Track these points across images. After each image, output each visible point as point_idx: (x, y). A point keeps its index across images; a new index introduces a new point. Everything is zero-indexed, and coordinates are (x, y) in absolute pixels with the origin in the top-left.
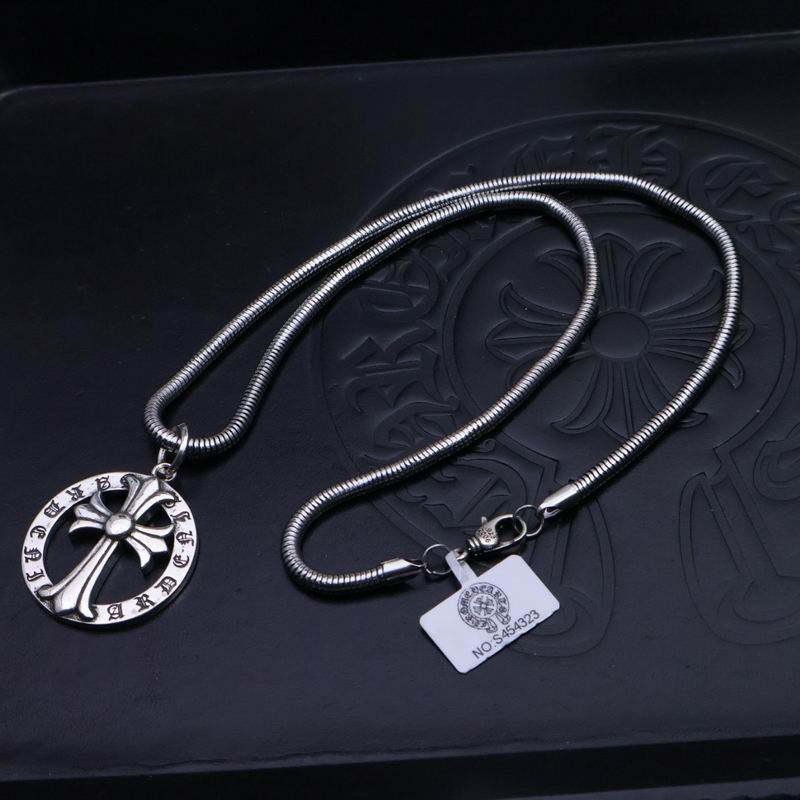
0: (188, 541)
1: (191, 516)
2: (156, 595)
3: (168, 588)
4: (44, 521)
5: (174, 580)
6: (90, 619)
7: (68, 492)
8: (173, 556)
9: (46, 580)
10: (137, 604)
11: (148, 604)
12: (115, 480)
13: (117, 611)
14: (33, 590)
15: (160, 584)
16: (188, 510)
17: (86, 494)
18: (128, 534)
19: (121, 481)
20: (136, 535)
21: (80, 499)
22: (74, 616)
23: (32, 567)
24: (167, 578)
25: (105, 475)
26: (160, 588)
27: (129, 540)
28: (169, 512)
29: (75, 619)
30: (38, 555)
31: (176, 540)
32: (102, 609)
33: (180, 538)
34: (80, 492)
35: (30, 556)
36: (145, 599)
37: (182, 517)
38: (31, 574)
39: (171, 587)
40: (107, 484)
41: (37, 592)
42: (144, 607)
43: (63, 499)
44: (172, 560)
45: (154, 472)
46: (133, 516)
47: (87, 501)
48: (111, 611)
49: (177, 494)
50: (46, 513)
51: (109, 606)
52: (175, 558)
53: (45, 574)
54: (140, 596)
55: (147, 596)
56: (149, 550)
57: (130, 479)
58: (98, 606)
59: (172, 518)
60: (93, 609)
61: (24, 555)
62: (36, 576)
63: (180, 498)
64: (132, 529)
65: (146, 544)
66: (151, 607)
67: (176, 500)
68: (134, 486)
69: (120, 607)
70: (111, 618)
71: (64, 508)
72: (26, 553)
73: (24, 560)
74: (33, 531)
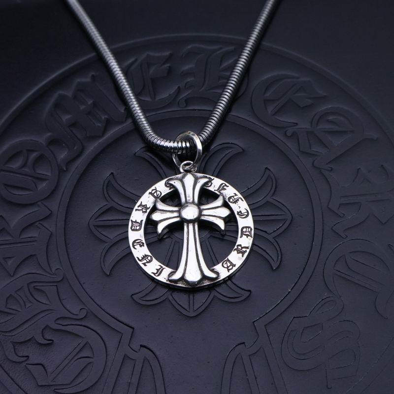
0: (238, 200)
1: (227, 184)
3: (247, 233)
4: (135, 235)
5: (249, 227)
6: (217, 278)
7: (136, 210)
8: (236, 213)
9: (167, 271)
10: (238, 253)
11: (244, 250)
12: (161, 187)
13: (229, 264)
14: (165, 281)
15: (242, 233)
16: (222, 182)
17: (150, 205)
18: (200, 214)
19: (166, 186)
20: (204, 212)
21: (148, 211)
22: (205, 282)
23: (152, 267)
24: (243, 228)
25: (153, 188)
26: (244, 237)
27: (203, 218)
28: (211, 189)
30: (149, 258)
31: (230, 203)
32: (218, 268)
33: (231, 200)
34: (145, 207)
35: (145, 261)
36: (240, 247)
37: (222, 188)
38: (155, 272)
39: (250, 232)
40: (158, 193)
41: (169, 280)
42: (243, 253)
43: (138, 216)
44: (237, 217)
45: (182, 170)
46: (193, 202)
47: (154, 209)
48: (225, 266)
49: (208, 176)
50: (133, 230)
51: (221, 264)
52: (238, 214)
53: (164, 267)
54: (236, 247)
55: (240, 245)
56: (220, 217)
57: (172, 182)
58: (215, 267)
59: (216, 192)
60: (213, 271)
61: (140, 263)
62: (159, 272)
63: (212, 178)
64: (201, 211)
65: (216, 214)
66: (248, 250)
67: (211, 180)
68: (178, 184)
69: (228, 260)
70: (228, 270)
71: (142, 221)
72: (140, 260)
73: (142, 266)
74: (134, 246)
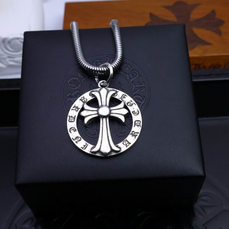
1: (127, 95)
2: (137, 129)
3: (138, 124)
4: (71, 125)
5: (139, 121)
6: (119, 151)
7: (72, 110)
8: (131, 112)
9: (90, 146)
10: (132, 136)
11: (136, 134)
12: (87, 96)
13: (127, 143)
14: (89, 152)
15: (135, 124)
16: (124, 93)
17: (80, 107)
18: (110, 113)
19: (90, 95)
20: (113, 112)
21: (79, 110)
22: (112, 153)
23: (81, 144)
24: (136, 121)
25: (82, 96)
26: (136, 126)
27: (111, 115)
28: (117, 97)
29: (113, 154)
30: (79, 139)
31: (128, 106)
32: (120, 145)
33: (129, 104)
34: (77, 108)
36: (133, 133)
38: (83, 147)
39: (140, 124)
40: (85, 99)
41: (91, 152)
42: (135, 136)
43: (73, 113)
44: (132, 114)
45: (99, 86)
46: (106, 105)
47: (83, 109)
48: (125, 144)
49: (115, 90)
50: (70, 122)
51: (122, 142)
52: (133, 113)
53: (88, 144)
54: (131, 133)
55: (134, 131)
56: (122, 115)
57: (93, 93)
58: (118, 145)
59: (120, 99)
60: (117, 147)
61: (74, 142)
62: (85, 147)
63: (118, 91)
64: (110, 111)
65: (119, 112)
66: (138, 135)
67: (117, 92)
68: (97, 94)
69: (127, 140)
70: (127, 146)
71: (75, 116)
72: (74, 140)
73: (75, 143)
74: (70, 131)
